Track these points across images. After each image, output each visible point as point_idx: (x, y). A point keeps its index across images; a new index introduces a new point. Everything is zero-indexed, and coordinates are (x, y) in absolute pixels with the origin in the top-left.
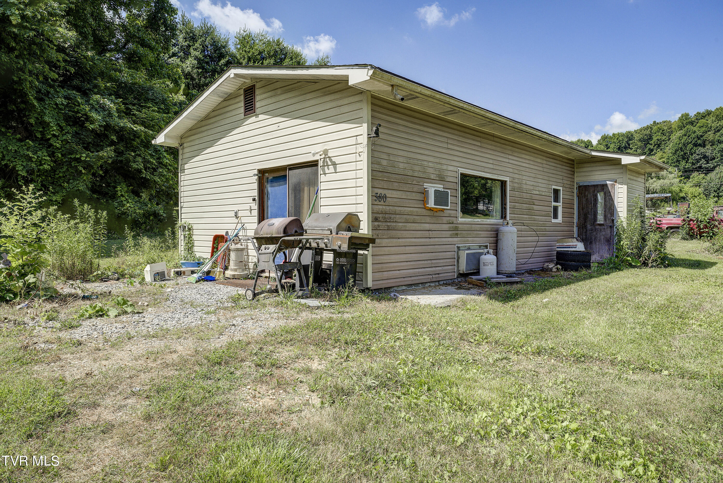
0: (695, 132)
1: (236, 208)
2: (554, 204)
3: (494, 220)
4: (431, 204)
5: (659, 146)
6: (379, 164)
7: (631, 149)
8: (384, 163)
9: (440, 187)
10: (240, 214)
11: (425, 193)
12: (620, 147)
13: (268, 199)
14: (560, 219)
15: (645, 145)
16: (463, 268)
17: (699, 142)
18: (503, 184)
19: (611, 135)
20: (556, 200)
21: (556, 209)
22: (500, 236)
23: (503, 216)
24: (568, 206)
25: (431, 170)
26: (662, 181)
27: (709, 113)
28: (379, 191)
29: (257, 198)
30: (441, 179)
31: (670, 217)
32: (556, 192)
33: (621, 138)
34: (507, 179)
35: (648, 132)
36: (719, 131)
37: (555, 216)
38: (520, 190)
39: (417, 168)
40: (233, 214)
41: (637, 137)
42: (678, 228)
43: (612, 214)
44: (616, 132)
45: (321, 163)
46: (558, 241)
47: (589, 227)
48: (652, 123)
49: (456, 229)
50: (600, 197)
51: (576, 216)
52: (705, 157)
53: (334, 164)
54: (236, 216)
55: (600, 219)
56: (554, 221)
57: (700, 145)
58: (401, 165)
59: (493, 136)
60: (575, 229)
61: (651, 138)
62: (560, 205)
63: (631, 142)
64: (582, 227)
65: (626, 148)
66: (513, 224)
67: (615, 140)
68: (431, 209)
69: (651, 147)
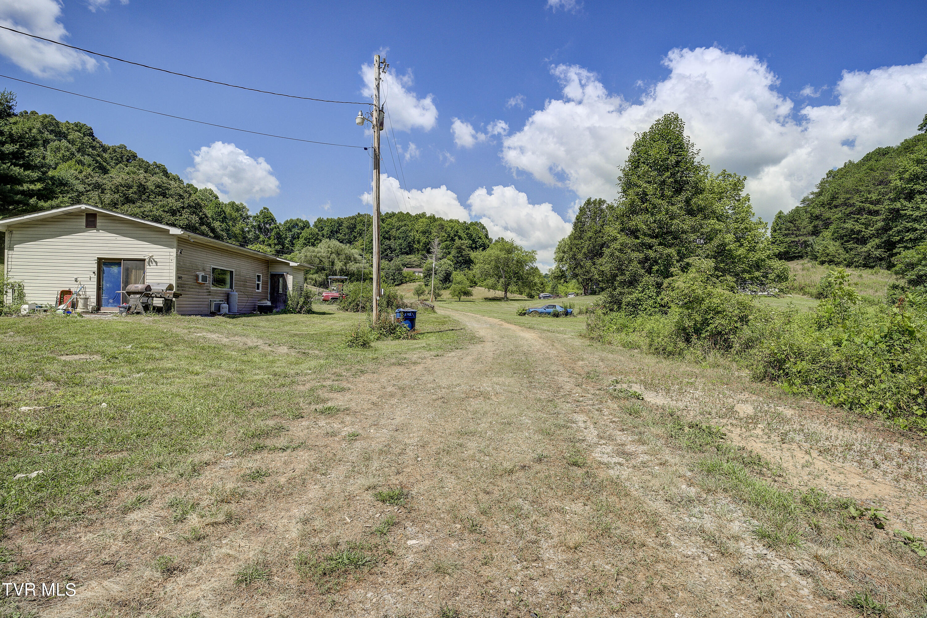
0: (384, 228)
1: (76, 276)
2: (257, 282)
3: (226, 289)
4: (200, 281)
5: (361, 235)
6: (180, 264)
7: (341, 234)
8: (182, 263)
9: (203, 274)
10: (79, 279)
11: (197, 276)
12: (332, 230)
13: (103, 273)
14: (260, 290)
15: (351, 232)
16: (213, 309)
17: (387, 236)
18: (231, 272)
19: (325, 219)
20: (259, 280)
21: (258, 285)
22: (230, 296)
23: (231, 287)
24: (265, 283)
25: (200, 266)
26: (358, 264)
27: (394, 214)
28: (180, 275)
29: (96, 273)
30: (204, 270)
31: (334, 292)
32: (259, 276)
33: (333, 223)
34: (234, 270)
35: (353, 222)
36: (399, 229)
37: (258, 289)
38: (239, 275)
39: (194, 265)
40: (74, 279)
41: (345, 224)
42: (337, 299)
43: (286, 289)
44: (330, 218)
45: (147, 260)
46: (259, 301)
47: (275, 295)
48: (357, 214)
49: (210, 292)
50: (281, 280)
51: (269, 289)
52: (390, 248)
53: (156, 262)
54: (76, 281)
55: (281, 291)
56: (257, 291)
57: (387, 238)
58: (188, 264)
59: (227, 250)
60: (269, 296)
61: (355, 227)
62: (260, 283)
63: (340, 228)
64: (272, 294)
65: (337, 232)
66: (236, 291)
67: (329, 224)
68: (199, 283)
69: (355, 234)
